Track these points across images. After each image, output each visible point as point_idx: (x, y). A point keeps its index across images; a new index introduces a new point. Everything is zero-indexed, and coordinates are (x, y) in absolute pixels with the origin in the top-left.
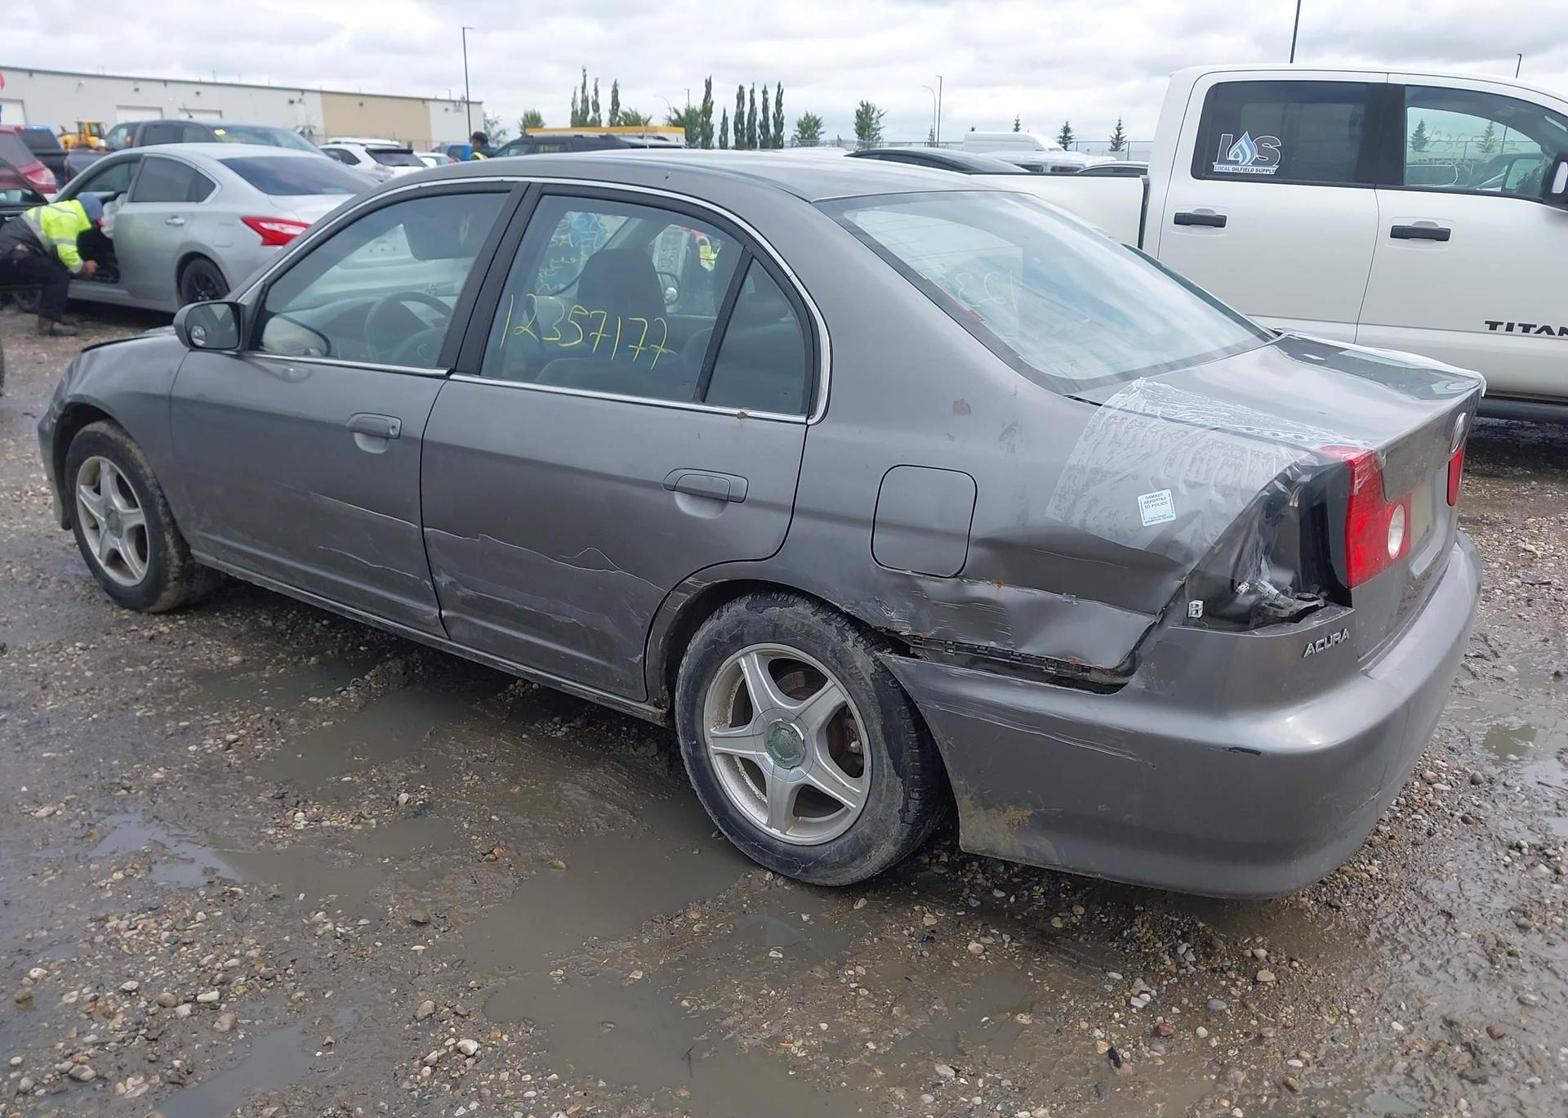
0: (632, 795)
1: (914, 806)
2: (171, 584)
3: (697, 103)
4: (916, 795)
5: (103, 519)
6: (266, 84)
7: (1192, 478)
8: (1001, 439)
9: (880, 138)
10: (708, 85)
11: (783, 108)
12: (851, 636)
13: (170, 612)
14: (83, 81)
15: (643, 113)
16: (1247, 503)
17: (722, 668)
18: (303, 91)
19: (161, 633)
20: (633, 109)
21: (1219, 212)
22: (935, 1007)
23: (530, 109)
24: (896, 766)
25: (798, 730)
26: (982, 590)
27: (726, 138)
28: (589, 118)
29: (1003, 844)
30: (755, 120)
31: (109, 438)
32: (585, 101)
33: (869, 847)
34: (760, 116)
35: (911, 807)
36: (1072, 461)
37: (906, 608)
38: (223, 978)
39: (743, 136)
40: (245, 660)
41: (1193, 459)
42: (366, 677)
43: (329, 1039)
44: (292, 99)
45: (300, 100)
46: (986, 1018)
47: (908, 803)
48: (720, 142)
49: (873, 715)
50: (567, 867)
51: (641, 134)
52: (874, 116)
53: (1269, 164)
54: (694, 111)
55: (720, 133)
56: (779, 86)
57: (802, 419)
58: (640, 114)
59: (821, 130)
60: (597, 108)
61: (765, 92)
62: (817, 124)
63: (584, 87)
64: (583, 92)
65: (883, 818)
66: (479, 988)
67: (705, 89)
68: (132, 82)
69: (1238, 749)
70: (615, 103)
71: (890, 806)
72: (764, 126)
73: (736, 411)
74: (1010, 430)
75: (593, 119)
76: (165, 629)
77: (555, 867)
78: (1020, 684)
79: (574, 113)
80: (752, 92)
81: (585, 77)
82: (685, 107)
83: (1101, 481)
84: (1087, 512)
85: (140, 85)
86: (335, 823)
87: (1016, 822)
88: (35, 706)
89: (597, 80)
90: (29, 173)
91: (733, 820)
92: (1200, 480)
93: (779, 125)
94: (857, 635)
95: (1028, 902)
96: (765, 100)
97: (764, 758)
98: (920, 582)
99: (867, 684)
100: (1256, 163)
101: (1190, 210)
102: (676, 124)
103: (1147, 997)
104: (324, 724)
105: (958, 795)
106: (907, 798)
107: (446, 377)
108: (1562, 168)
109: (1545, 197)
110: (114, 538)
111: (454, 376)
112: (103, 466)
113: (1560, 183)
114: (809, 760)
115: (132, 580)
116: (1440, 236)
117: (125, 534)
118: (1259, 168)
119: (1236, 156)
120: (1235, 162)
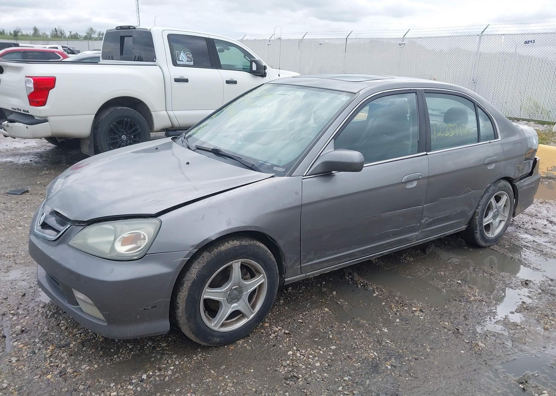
21: (185, 77)
36: (527, 136)
53: (191, 61)
83: (530, 139)
100: (187, 61)
101: (178, 77)
107: (427, 154)
108: (254, 63)
109: (251, 71)
110: (233, 305)
111: (428, 153)
112: (236, 266)
113: (254, 68)
114: (500, 215)
115: (245, 321)
116: (235, 82)
117: (243, 297)
118: (189, 63)
119: (182, 59)
120: (182, 61)
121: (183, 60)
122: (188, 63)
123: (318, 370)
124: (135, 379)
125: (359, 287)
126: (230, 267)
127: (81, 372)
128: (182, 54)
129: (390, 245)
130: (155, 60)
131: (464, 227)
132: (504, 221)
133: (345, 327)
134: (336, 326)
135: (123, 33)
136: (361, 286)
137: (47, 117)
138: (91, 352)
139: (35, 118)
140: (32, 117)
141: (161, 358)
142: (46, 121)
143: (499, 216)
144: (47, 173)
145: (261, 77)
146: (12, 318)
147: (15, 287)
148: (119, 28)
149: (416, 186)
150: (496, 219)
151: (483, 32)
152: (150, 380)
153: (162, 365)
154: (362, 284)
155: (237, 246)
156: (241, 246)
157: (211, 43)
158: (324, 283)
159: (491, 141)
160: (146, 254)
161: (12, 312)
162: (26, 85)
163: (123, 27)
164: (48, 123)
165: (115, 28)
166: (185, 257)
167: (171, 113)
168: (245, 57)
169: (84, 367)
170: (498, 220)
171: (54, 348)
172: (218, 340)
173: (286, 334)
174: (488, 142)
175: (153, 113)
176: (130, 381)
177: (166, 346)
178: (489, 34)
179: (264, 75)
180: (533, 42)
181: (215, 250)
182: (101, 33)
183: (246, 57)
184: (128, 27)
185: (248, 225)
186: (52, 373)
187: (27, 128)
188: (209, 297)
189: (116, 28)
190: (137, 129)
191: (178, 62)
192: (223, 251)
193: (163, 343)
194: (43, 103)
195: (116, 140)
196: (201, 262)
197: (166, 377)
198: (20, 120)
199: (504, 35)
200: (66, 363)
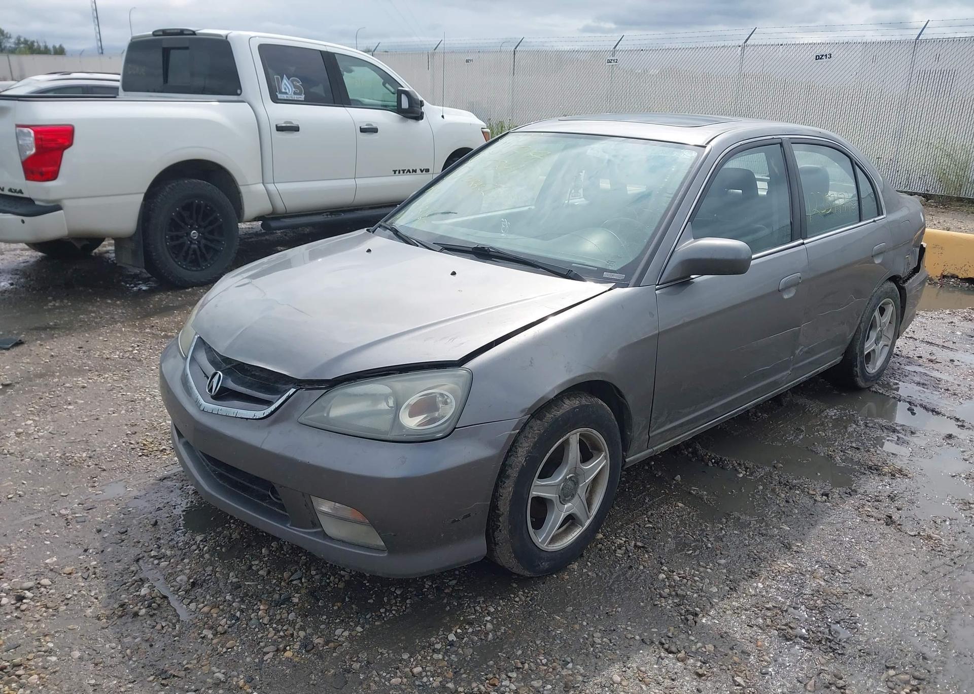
21: (294, 123)
53: (300, 94)
100: (295, 93)
101: (279, 123)
107: (803, 244)
108: (403, 97)
109: (398, 110)
110: (566, 506)
111: (805, 241)
112: (574, 438)
113: (405, 104)
114: (883, 336)
115: (578, 531)
116: (374, 130)
117: (579, 491)
118: (298, 96)
119: (285, 89)
120: (286, 93)
121: (287, 91)
122: (296, 97)
123: (719, 597)
124: (437, 643)
125: (710, 464)
126: (567, 442)
127: (340, 641)
128: (285, 81)
129: (757, 393)
130: (239, 92)
131: (840, 358)
132: (887, 346)
133: (722, 529)
134: (708, 529)
135: (167, 41)
136: (713, 463)
137: (60, 200)
138: (335, 608)
139: (37, 203)
140: (30, 201)
141: (461, 605)
142: (57, 207)
143: (882, 339)
144: (57, 306)
145: (414, 121)
146: (158, 564)
147: (129, 511)
148: (161, 33)
149: (793, 296)
150: (879, 343)
151: (747, 40)
152: (464, 642)
153: (469, 615)
154: (713, 461)
155: (577, 408)
156: (582, 407)
157: (329, 60)
158: (653, 463)
159: (876, 219)
160: (455, 428)
161: (153, 553)
162: (18, 142)
163: (168, 31)
164: (62, 211)
165: (151, 33)
166: (513, 430)
167: (271, 187)
168: (384, 84)
169: (338, 632)
170: (881, 343)
171: (267, 607)
172: (545, 565)
173: (639, 547)
174: (872, 220)
175: (243, 189)
176: (432, 647)
177: (456, 584)
178: (756, 43)
179: (419, 117)
180: (828, 56)
181: (548, 415)
182: (22, 40)
183: (387, 85)
184: (179, 31)
185: (594, 371)
186: (290, 648)
187: (23, 222)
188: (539, 494)
189: (153, 32)
190: (216, 219)
191: (280, 96)
192: (559, 417)
193: (450, 581)
194: (53, 176)
195: (181, 241)
196: (530, 436)
197: (488, 634)
198: (7, 209)
199: (781, 45)
200: (302, 628)
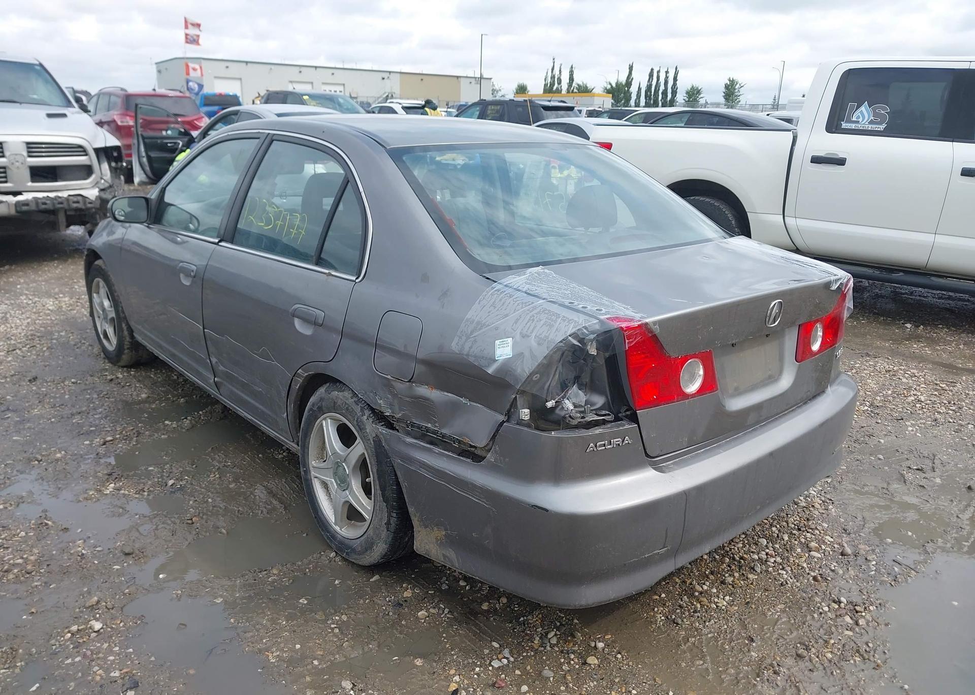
0: (293, 497)
1: (393, 521)
2: (126, 351)
3: (623, 79)
4: (395, 515)
5: (101, 313)
6: (371, 69)
7: (524, 332)
8: (439, 299)
9: (739, 101)
10: (631, 68)
11: (677, 82)
12: (367, 412)
13: (129, 366)
14: (273, 67)
15: (590, 86)
16: (550, 349)
17: (315, 425)
18: (390, 72)
19: (118, 378)
20: (585, 83)
21: (841, 156)
22: (371, 646)
23: (521, 82)
24: (383, 495)
25: (346, 467)
26: (424, 391)
27: (639, 101)
28: (555, 88)
29: (433, 551)
30: (659, 89)
31: (102, 269)
32: (553, 77)
33: (372, 544)
34: (662, 88)
35: (391, 522)
36: (468, 316)
37: (388, 398)
38: (7, 569)
39: (650, 99)
40: (149, 397)
41: (529, 319)
42: (200, 412)
43: (33, 610)
44: (384, 77)
45: (388, 77)
46: (397, 658)
47: (390, 519)
48: (635, 103)
49: (373, 463)
50: (228, 533)
51: (549, 99)
52: (737, 87)
53: (880, 123)
54: (621, 84)
55: (636, 97)
56: (676, 68)
57: (354, 278)
58: (588, 85)
59: (701, 96)
60: (560, 82)
61: (667, 72)
62: (699, 92)
63: (553, 69)
64: (552, 72)
65: (378, 527)
66: (130, 594)
67: (628, 70)
68: (298, 68)
69: (537, 506)
70: (571, 79)
71: (381, 519)
72: (665, 93)
73: (326, 271)
74: (445, 294)
75: (557, 89)
76: (120, 376)
77: (221, 533)
78: (437, 452)
79: (546, 85)
80: (658, 72)
81: (554, 63)
82: (616, 81)
83: (480, 329)
84: (471, 348)
85: (303, 69)
86: (127, 492)
87: (439, 538)
88: (28, 411)
89: (561, 65)
90: (196, 120)
91: (320, 518)
92: (528, 333)
93: (674, 93)
94: (370, 412)
95: (477, 590)
96: (667, 77)
97: (332, 483)
98: (394, 383)
99: (371, 443)
100: (871, 122)
101: (822, 154)
102: (608, 92)
103: (505, 661)
104: (163, 436)
105: (412, 518)
106: (389, 516)
107: (217, 244)
111: (221, 243)
118: (875, 126)
119: (858, 118)
120: (857, 122)
128: (864, 108)
149: (189, 286)
167: (793, 222)
175: (749, 216)
191: (843, 125)
